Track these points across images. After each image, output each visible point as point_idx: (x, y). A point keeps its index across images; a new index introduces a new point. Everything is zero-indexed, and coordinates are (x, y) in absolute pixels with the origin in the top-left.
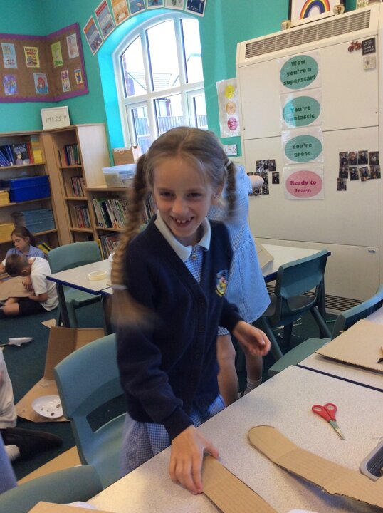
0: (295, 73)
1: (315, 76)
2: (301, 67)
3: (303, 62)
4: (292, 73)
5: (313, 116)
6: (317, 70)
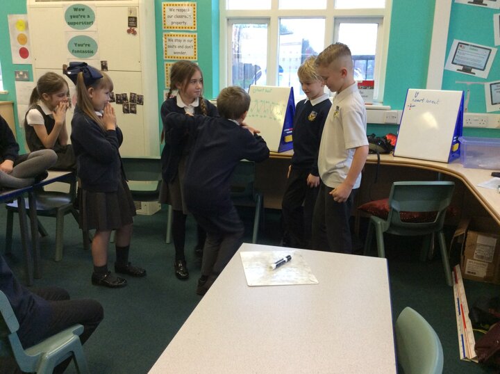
0: (77, 17)
1: (92, 22)
2: (81, 13)
3: (83, 10)
4: (74, 17)
5: (92, 52)
6: (94, 17)
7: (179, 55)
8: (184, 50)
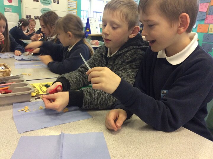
5: (50, 4)
7: (72, 7)
8: (73, 6)
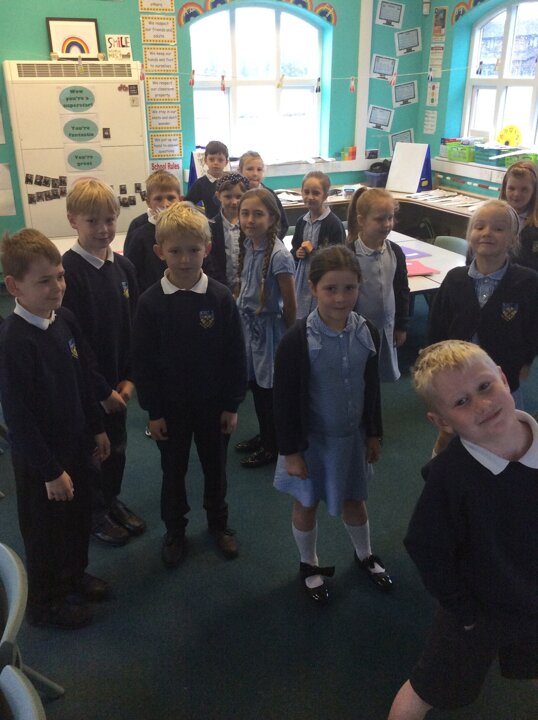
0: (74, 99)
1: (92, 104)
2: (79, 95)
3: (81, 92)
4: (71, 99)
5: (92, 135)
6: (93, 99)
7: (164, 126)
8: (168, 121)
